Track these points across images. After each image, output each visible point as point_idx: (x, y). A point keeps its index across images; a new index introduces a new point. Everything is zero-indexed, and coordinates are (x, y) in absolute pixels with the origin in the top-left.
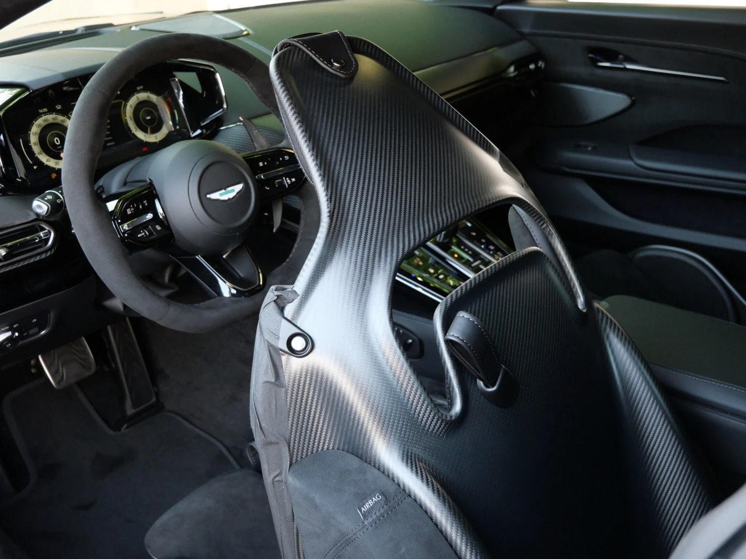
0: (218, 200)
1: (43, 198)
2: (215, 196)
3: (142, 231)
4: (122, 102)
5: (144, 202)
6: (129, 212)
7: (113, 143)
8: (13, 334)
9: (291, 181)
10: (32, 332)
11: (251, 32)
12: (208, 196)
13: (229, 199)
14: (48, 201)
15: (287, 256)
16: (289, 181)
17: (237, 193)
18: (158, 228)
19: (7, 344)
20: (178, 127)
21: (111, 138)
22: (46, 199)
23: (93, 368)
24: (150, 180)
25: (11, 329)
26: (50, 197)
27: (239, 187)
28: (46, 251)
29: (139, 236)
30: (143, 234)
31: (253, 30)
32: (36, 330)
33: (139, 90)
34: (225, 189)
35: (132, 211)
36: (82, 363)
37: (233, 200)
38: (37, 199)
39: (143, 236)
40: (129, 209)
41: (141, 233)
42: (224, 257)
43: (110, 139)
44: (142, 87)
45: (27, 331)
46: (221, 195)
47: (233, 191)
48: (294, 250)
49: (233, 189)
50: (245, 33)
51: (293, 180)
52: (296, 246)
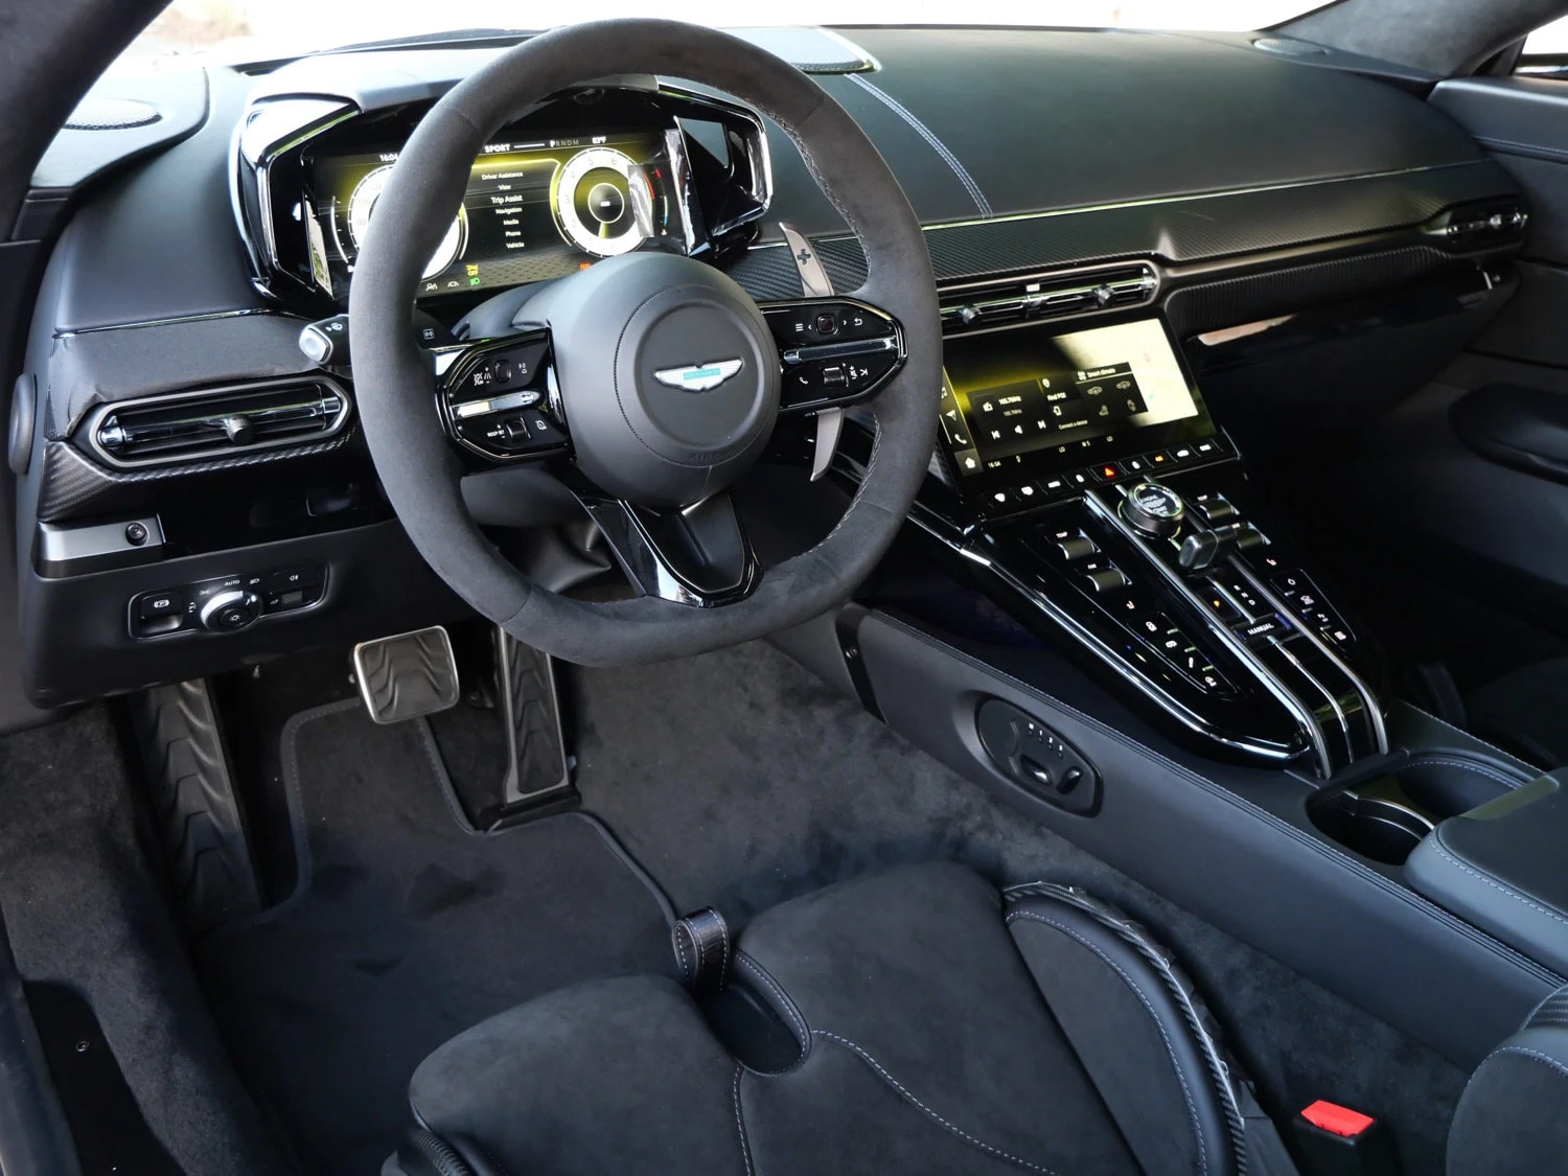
0: (677, 387)
1: (322, 328)
2: (670, 377)
3: (499, 427)
4: (556, 164)
5: (520, 366)
6: (478, 380)
7: (522, 245)
8: (246, 597)
9: (859, 373)
10: (288, 599)
11: (878, 66)
12: (658, 375)
13: (703, 390)
14: (333, 335)
15: (823, 537)
16: (853, 373)
17: (725, 380)
18: (541, 426)
19: (231, 614)
20: (664, 233)
21: (519, 233)
22: (329, 329)
23: (454, 698)
24: (549, 323)
25: (243, 586)
26: (337, 327)
27: (731, 367)
28: (327, 440)
29: (490, 435)
30: (501, 432)
31: (882, 62)
32: (297, 597)
33: (597, 145)
34: (699, 367)
35: (485, 381)
36: (435, 682)
37: (712, 392)
38: (311, 326)
39: (499, 436)
40: (480, 375)
41: (498, 430)
42: (685, 512)
43: (517, 237)
44: (603, 139)
45: (278, 595)
46: (687, 377)
47: (718, 372)
48: (839, 526)
49: (718, 369)
50: (866, 67)
51: (865, 372)
52: (846, 517)
